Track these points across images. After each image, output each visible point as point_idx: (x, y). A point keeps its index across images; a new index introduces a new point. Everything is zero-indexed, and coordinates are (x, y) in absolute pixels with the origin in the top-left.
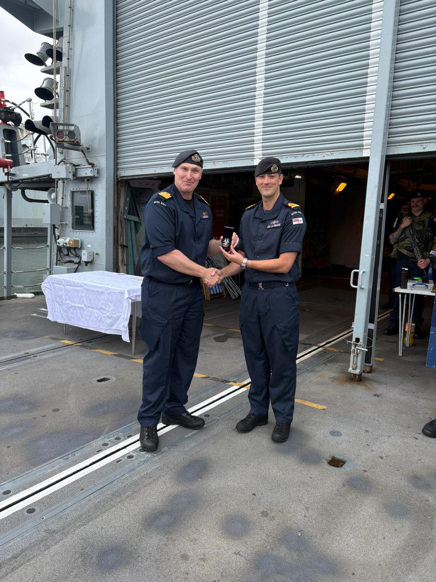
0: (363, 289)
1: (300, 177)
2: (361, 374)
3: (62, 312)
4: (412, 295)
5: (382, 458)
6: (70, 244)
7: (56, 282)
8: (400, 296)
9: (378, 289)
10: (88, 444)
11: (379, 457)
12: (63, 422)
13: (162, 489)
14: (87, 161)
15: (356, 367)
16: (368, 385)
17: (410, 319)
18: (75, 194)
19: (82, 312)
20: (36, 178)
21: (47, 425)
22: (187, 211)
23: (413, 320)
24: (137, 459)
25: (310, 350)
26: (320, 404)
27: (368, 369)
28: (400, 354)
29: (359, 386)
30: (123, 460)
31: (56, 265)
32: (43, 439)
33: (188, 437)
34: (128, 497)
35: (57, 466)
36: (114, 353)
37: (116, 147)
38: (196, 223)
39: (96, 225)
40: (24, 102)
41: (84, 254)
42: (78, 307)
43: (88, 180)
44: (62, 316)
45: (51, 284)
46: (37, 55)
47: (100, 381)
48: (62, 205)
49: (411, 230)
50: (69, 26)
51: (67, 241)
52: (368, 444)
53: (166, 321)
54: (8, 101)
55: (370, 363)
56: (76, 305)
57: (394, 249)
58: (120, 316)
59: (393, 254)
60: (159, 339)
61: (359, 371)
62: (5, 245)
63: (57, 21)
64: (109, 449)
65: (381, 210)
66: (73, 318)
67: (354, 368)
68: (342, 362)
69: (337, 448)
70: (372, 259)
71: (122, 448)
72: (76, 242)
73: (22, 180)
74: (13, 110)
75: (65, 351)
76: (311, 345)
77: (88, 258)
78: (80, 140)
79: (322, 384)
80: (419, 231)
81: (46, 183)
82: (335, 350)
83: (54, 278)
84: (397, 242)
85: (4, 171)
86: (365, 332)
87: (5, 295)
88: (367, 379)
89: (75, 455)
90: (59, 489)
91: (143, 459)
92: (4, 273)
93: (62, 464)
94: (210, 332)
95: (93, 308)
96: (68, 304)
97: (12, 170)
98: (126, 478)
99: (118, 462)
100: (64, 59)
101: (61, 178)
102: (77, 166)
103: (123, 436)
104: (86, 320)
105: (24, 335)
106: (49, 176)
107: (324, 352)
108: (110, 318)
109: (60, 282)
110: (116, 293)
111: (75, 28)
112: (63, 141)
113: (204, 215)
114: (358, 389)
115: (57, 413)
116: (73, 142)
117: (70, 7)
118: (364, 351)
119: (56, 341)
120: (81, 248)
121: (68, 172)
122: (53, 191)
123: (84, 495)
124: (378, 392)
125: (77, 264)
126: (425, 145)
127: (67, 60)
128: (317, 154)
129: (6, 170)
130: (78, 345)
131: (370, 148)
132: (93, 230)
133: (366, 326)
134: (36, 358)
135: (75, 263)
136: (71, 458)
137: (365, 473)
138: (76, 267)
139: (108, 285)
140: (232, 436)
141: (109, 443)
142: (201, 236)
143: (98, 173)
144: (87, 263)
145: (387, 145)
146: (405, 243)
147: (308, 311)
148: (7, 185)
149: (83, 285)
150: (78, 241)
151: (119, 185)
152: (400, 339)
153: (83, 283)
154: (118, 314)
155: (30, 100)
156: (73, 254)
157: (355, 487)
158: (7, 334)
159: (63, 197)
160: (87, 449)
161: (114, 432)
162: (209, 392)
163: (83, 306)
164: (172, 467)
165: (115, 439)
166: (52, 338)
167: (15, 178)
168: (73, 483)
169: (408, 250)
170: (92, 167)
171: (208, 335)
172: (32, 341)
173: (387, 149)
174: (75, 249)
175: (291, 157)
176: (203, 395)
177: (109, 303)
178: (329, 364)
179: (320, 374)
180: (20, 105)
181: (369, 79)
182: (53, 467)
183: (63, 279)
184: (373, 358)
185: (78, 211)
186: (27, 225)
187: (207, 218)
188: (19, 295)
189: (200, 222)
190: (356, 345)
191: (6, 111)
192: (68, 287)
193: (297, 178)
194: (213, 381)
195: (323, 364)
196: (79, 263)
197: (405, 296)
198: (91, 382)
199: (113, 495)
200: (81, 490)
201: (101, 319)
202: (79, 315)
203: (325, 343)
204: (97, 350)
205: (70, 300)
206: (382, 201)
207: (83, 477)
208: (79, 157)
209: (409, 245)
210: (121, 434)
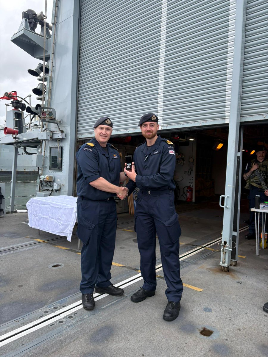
0: (228, 208)
1: (193, 140)
2: (229, 266)
3: (36, 221)
4: (264, 213)
5: (240, 330)
6: (47, 179)
7: (35, 202)
8: (255, 214)
9: (239, 208)
10: (36, 311)
11: (238, 329)
12: (23, 295)
13: (78, 348)
14: (59, 129)
15: (225, 262)
16: (234, 275)
17: (264, 230)
18: (52, 149)
19: (47, 221)
20: (31, 140)
21: (12, 296)
22: (104, 154)
23: (265, 230)
24: (65, 323)
25: (196, 249)
26: (198, 287)
27: (234, 264)
28: (257, 254)
29: (227, 275)
30: (56, 324)
31: (39, 192)
32: (7, 306)
33: (104, 308)
34: (53, 352)
35: (11, 326)
36: (67, 248)
37: (77, 121)
38: (110, 161)
39: (63, 167)
40: (27, 97)
41: (55, 185)
42: (45, 218)
43: (59, 140)
44: (35, 224)
45: (32, 203)
46: (35, 70)
47: (54, 266)
48: (44, 155)
49: (258, 171)
50: (53, 53)
51: (46, 177)
52: (230, 319)
53: (94, 226)
54: (18, 97)
55: (235, 259)
56: (44, 216)
57: (248, 183)
58: (69, 224)
59: (247, 187)
60: (90, 237)
61: (227, 264)
62: (12, 180)
63: (46, 51)
64: (48, 315)
65: (239, 157)
66: (42, 225)
67: (224, 262)
68: (216, 258)
69: (208, 321)
70: (233, 188)
71: (57, 315)
72: (51, 177)
73: (23, 141)
74: (21, 101)
75: (36, 246)
76: (197, 246)
77: (57, 187)
78: (56, 117)
79: (201, 273)
80: (264, 172)
81: (36, 143)
82: (213, 250)
83: (34, 199)
84: (249, 179)
85: (13, 136)
86: (230, 237)
87: (10, 210)
88: (233, 271)
89: (24, 319)
90: (8, 344)
91: (69, 324)
92: (10, 197)
93: (14, 325)
94: (131, 236)
95: (53, 219)
96: (39, 216)
97: (18, 136)
98: (54, 338)
99: (51, 325)
100: (50, 72)
101: (44, 140)
102: (53, 132)
103: (59, 306)
104: (49, 226)
105: (14, 235)
106: (38, 138)
107: (205, 251)
108: (62, 225)
109: (37, 202)
110: (69, 209)
111: (56, 55)
112: (45, 118)
113: (114, 156)
114: (227, 277)
115: (21, 288)
116: (51, 118)
117: (54, 43)
118: (231, 250)
119: (32, 239)
120: (54, 181)
121: (48, 136)
122: (40, 147)
123: (23, 349)
124: (240, 280)
125: (51, 191)
126: (265, 115)
127: (51, 73)
128: (196, 122)
129: (14, 136)
130: (45, 243)
131: (229, 118)
132: (62, 170)
133: (231, 233)
134: (17, 250)
135: (50, 191)
136: (21, 321)
137: (227, 341)
138: (50, 193)
139: (65, 204)
140: (134, 309)
141: (49, 311)
142: (114, 169)
143: (65, 136)
144: (56, 191)
145: (240, 116)
146: (255, 179)
147: (197, 224)
148: (15, 145)
149: (50, 204)
150: (52, 177)
151: (78, 143)
152: (257, 243)
153: (50, 203)
154: (68, 223)
155: (30, 96)
156: (49, 185)
157: (218, 352)
158: (4, 235)
159: (45, 151)
160: (33, 315)
161: (54, 303)
162: (123, 277)
163: (48, 217)
164: (88, 331)
165: (54, 308)
166: (31, 238)
167: (19, 140)
168: (18, 340)
169: (257, 184)
170: (62, 133)
171: (130, 238)
172: (17, 239)
173: (240, 118)
174: (50, 182)
175: (180, 124)
176: (119, 279)
177: (63, 215)
178: (207, 259)
179: (201, 266)
180: (25, 98)
181: (227, 77)
182: (8, 327)
183: (39, 200)
184: (237, 256)
185: (54, 159)
186: (34, 170)
187: (116, 158)
188: (18, 211)
189: (112, 160)
190: (224, 246)
191: (17, 102)
192: (41, 205)
193: (191, 141)
194: (127, 269)
195: (203, 259)
196: (52, 191)
197: (259, 214)
198: (48, 267)
199: (43, 350)
200: (22, 345)
201: (57, 225)
202: (45, 223)
203: (206, 245)
204: (56, 246)
205: (41, 213)
206: (239, 151)
207: (26, 335)
208: (55, 127)
209: (257, 181)
210: (58, 305)
